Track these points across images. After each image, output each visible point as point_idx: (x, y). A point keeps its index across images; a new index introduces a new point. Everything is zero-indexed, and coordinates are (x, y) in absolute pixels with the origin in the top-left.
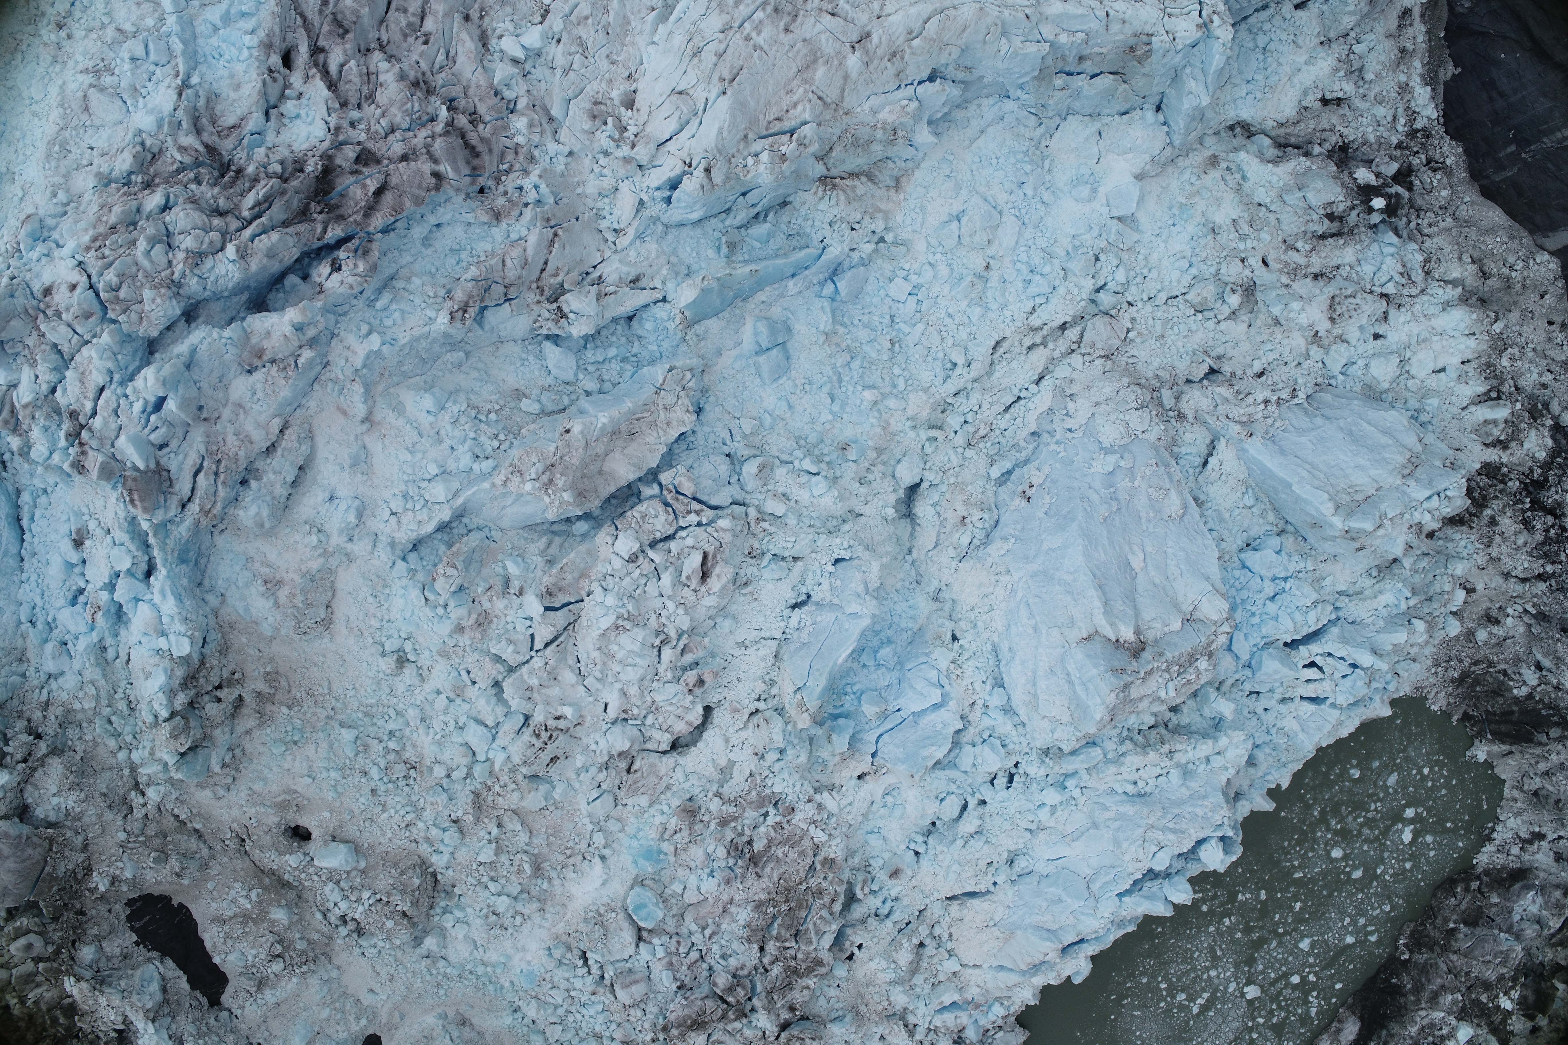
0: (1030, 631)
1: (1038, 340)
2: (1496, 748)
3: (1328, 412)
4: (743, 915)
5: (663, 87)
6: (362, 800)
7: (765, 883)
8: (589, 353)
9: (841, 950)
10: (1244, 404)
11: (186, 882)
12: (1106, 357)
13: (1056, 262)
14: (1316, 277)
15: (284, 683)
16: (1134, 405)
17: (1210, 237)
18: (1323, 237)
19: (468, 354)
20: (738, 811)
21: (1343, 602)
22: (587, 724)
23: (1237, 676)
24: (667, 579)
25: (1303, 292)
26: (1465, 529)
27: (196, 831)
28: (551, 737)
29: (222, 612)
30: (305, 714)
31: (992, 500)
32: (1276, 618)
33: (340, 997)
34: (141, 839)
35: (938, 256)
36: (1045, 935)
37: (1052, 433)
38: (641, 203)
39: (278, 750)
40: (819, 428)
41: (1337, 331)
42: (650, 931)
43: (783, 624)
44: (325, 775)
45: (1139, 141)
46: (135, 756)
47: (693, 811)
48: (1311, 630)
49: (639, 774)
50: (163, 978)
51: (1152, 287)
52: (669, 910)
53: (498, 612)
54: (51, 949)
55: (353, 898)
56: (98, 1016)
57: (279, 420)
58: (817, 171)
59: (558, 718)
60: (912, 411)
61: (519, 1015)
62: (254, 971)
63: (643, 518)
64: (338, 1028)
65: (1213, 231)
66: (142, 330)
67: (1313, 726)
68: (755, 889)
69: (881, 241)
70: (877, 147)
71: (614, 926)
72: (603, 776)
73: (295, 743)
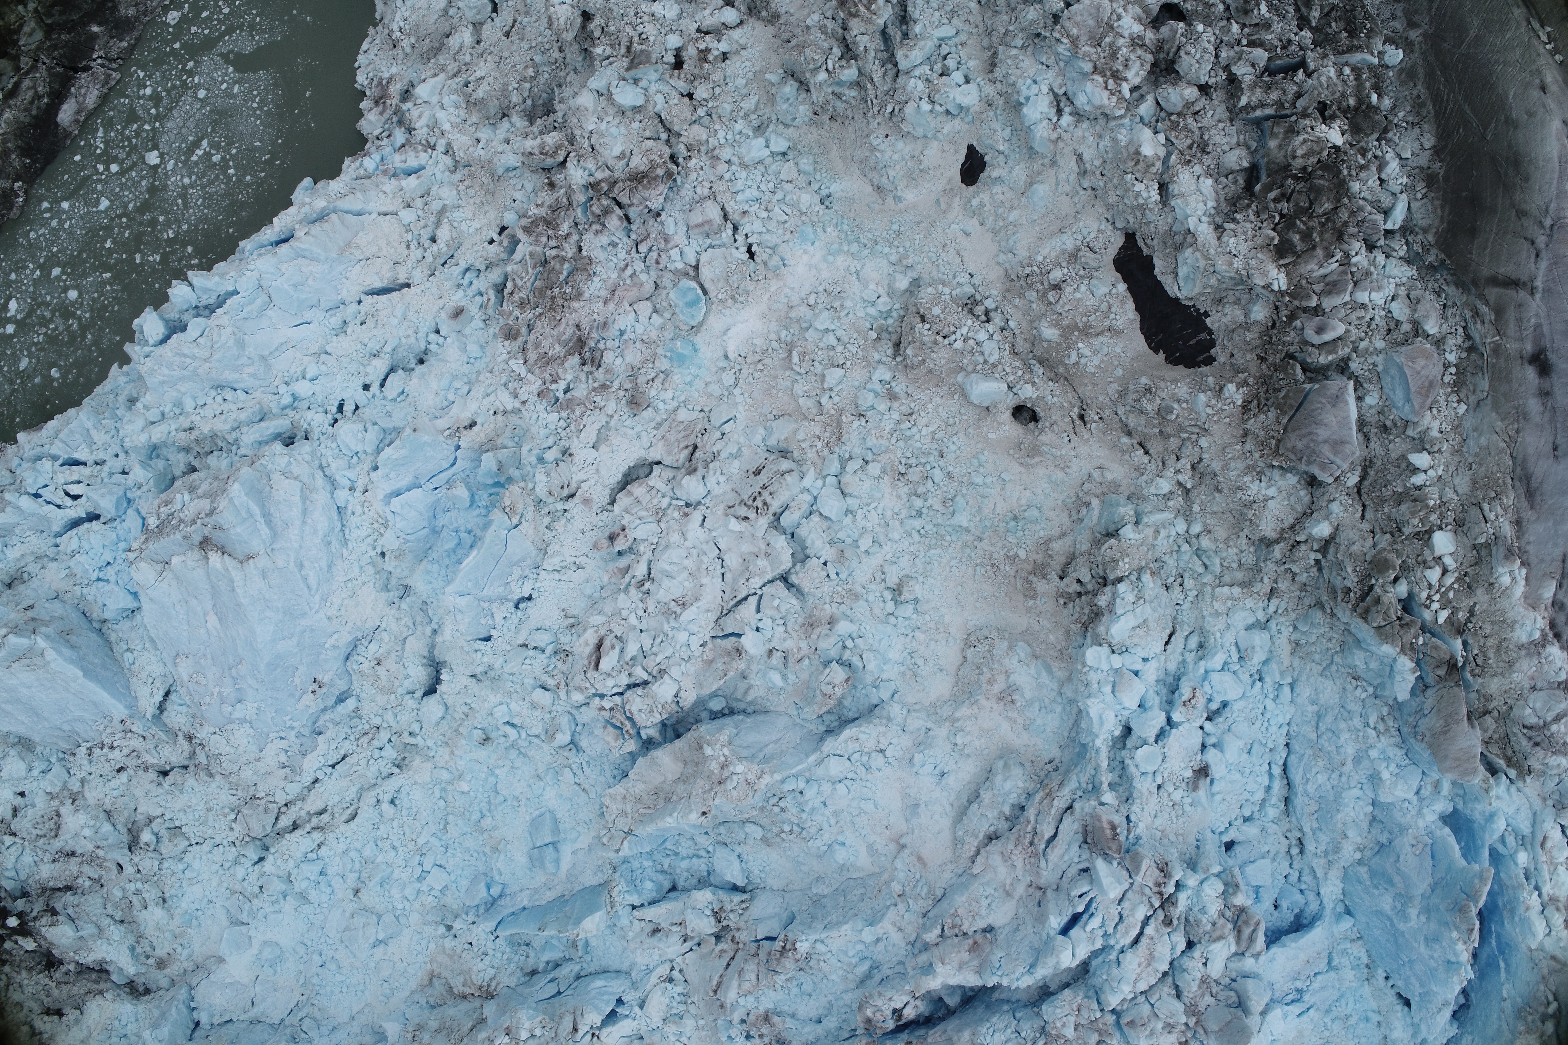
0: (306, 563)
1: (315, 821)
3: (59, 733)
4: (594, 287)
6: (954, 448)
7: (573, 319)
8: (704, 868)
9: (511, 236)
10: (131, 748)
11: (1144, 380)
12: (254, 797)
13: (297, 889)
14: (73, 854)
15: (1020, 585)
16: (223, 758)
17: (167, 895)
18: (68, 888)
19: (810, 886)
20: (592, 397)
21: (51, 552)
22: (722, 507)
23: (139, 493)
24: (632, 649)
25: (84, 843)
27: (1128, 433)
28: (755, 500)
29: (1064, 673)
30: (1004, 546)
31: (354, 677)
32: (104, 546)
33: (999, 231)
34: (1185, 436)
35: (400, 906)
37: (299, 735)
38: (641, 1007)
39: (1033, 513)
40: (508, 763)
41: (55, 803)
42: (687, 276)
43: (538, 585)
44: (988, 480)
45: (218, 994)
46: (1181, 527)
47: (634, 403)
48: (75, 531)
49: (682, 445)
50: (1175, 278)
51: (216, 856)
52: (667, 294)
53: (794, 635)
54: (1298, 323)
55: (971, 342)
56: (1249, 243)
57: (975, 871)
58: (490, 1009)
59: (746, 518)
60: (429, 765)
61: (824, 192)
62: (1082, 272)
63: (651, 711)
64: (1001, 197)
65: (164, 901)
66: (1079, 999)
67: (78, 436)
68: (584, 312)
69: (449, 928)
70: (433, 1024)
71: (720, 285)
72: (718, 446)
73: (1015, 518)
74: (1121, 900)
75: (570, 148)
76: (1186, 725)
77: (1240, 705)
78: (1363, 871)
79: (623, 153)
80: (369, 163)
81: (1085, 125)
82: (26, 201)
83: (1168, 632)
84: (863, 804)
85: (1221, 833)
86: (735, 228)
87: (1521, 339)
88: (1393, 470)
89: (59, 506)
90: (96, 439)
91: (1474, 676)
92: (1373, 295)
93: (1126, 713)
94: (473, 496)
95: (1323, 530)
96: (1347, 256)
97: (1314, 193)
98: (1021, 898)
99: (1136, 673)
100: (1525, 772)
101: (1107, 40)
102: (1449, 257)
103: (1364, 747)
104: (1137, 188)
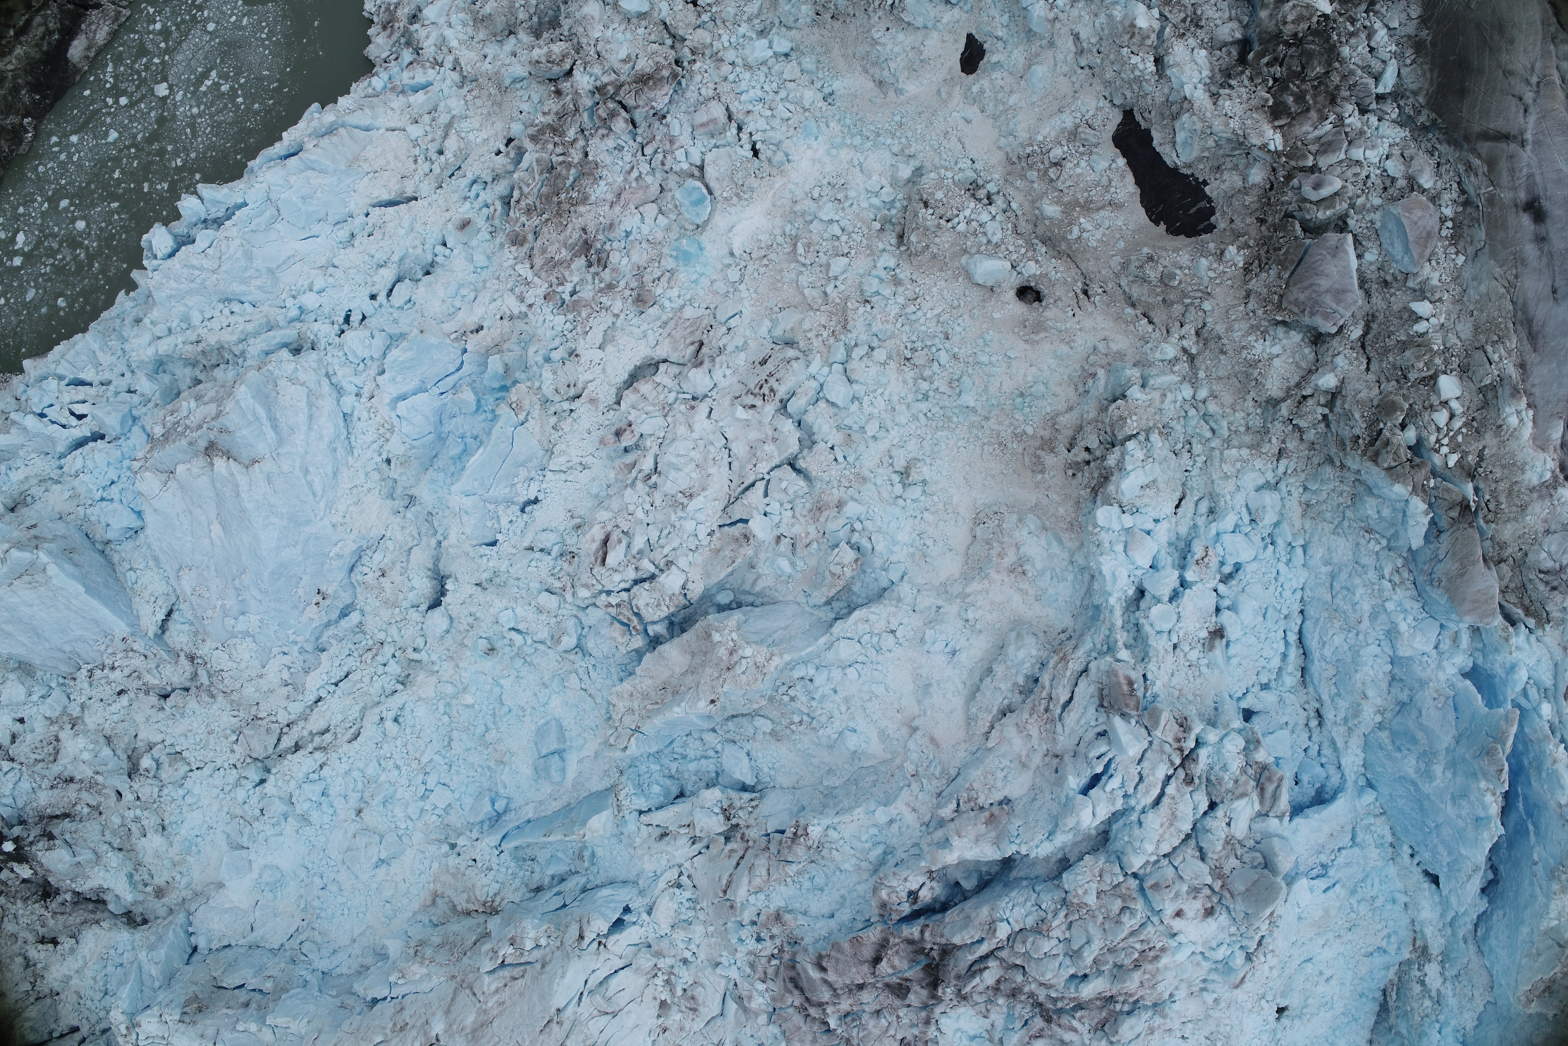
0: (311, 469)
1: (317, 740)
3: (60, 655)
4: (600, 191)
5: (628, 1020)
6: (959, 329)
7: (579, 223)
9: (518, 147)
10: (132, 668)
11: (1146, 250)
12: (256, 718)
13: (298, 811)
14: (72, 780)
15: (1027, 460)
16: (225, 675)
17: (166, 822)
18: (66, 815)
19: (821, 780)
20: (598, 299)
21: (55, 474)
22: (729, 397)
23: (144, 410)
24: (639, 542)
25: (83, 767)
27: (1132, 306)
28: (761, 388)
29: (1076, 543)
30: (1011, 424)
31: (358, 590)
32: (108, 465)
33: (999, 116)
34: (1188, 301)
35: (403, 826)
36: (315, 165)
37: (302, 651)
38: (649, 913)
39: (1040, 389)
40: (513, 672)
41: (54, 729)
42: (692, 176)
43: (544, 486)
44: (994, 359)
45: (216, 919)
46: (1186, 393)
47: (640, 301)
48: (80, 450)
49: (688, 341)
50: (1174, 146)
51: (217, 780)
52: (673, 196)
53: (802, 520)
54: (1295, 182)
55: (974, 224)
56: (1244, 106)
57: (990, 744)
58: (494, 923)
59: (753, 406)
60: (433, 679)
61: (827, 90)
62: (1081, 149)
63: (659, 605)
64: (1001, 83)
65: (164, 828)
66: (1100, 863)
67: (84, 358)
68: (590, 216)
69: (453, 846)
70: (436, 940)
71: (725, 183)
72: (724, 340)
73: (1022, 395)
74: (1140, 761)
75: (576, 57)
76: (1200, 585)
77: (1253, 567)
78: (1384, 735)
79: (629, 56)
80: (377, 82)
81: (1081, 4)
82: (35, 137)
83: (1178, 495)
84: (874, 688)
85: (1239, 699)
86: (740, 129)
87: (1515, 189)
88: (1395, 321)
89: (64, 426)
90: (102, 360)
91: (1487, 522)
92: (1369, 153)
93: (1139, 572)
94: (479, 401)
95: (1328, 381)
96: (1341, 118)
97: (1306, 58)
98: (1038, 768)
99: (1148, 533)
100: (1543, 618)
102: (1440, 115)
103: (1379, 601)
104: (1133, 61)
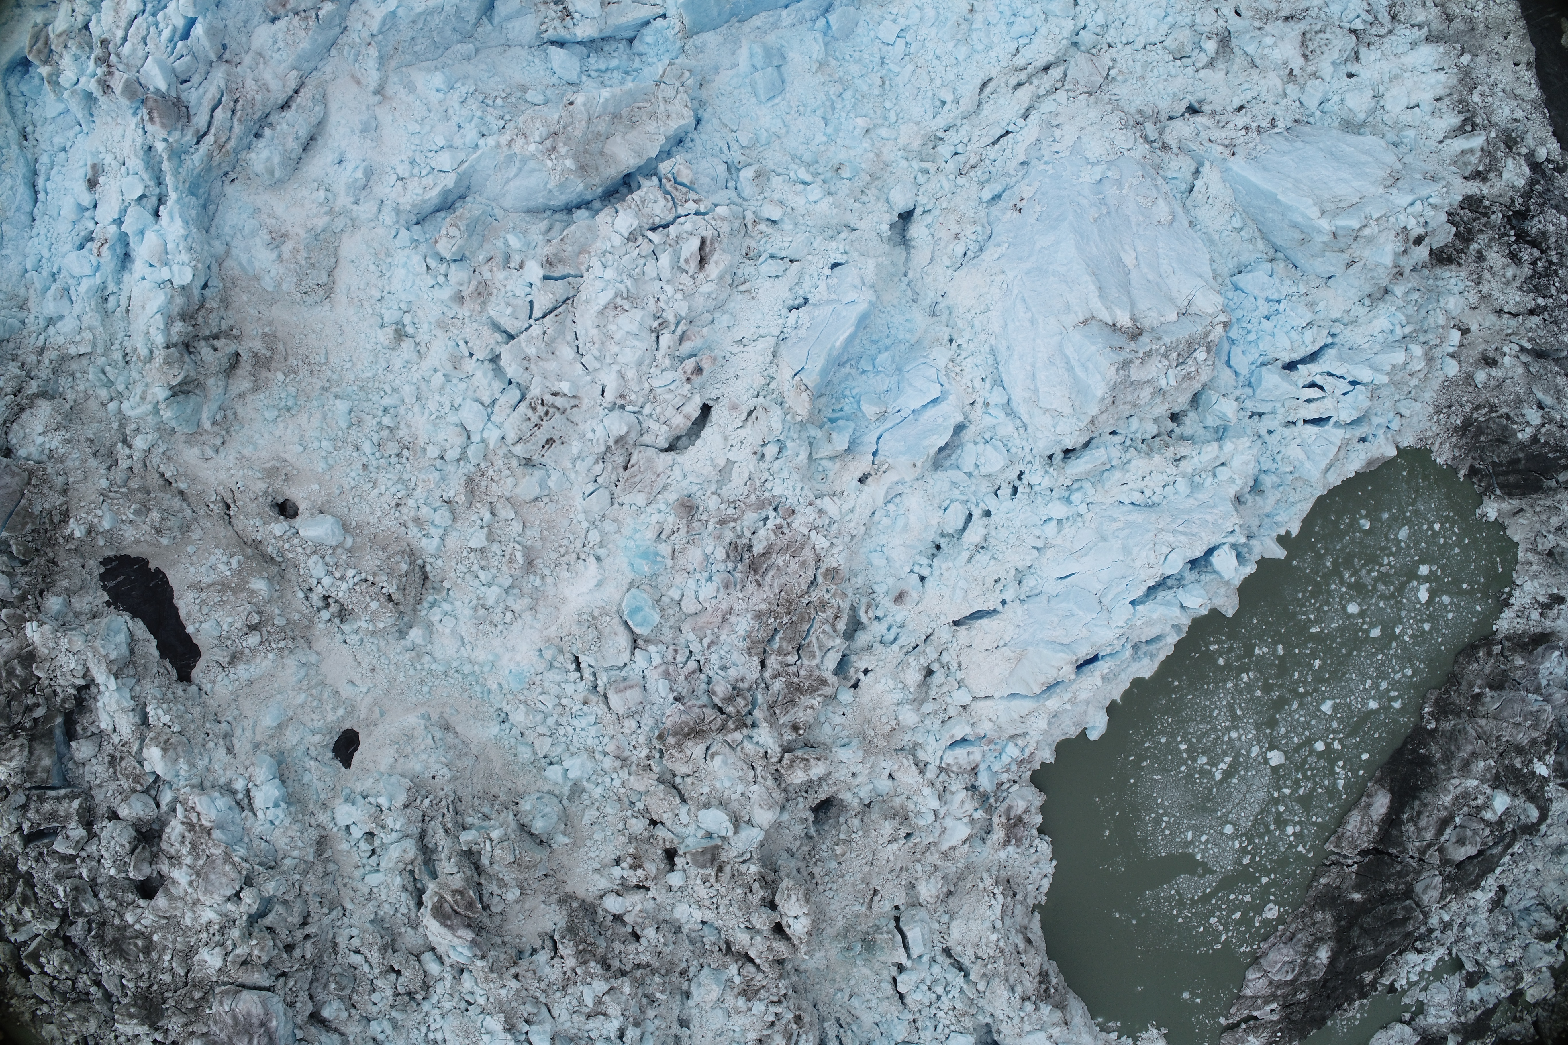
0: (1027, 324)
1: (1023, 76)
2: (1505, 506)
3: (1309, 140)
4: (743, 624)
6: (353, 474)
7: (765, 592)
8: (592, 60)
9: (845, 679)
10: (1225, 130)
11: (165, 541)
12: (1090, 94)
13: (1037, 6)
14: (1287, 19)
15: (281, 347)
16: (1118, 126)
19: (477, 51)
20: (737, 513)
21: (1338, 329)
22: (584, 407)
23: (1238, 392)
24: (665, 259)
25: (1275, 31)
26: (1453, 267)
27: (181, 493)
28: (547, 413)
29: (225, 264)
30: (300, 382)
31: (985, 220)
32: (1273, 335)
33: (317, 685)
34: (123, 490)
36: (1058, 648)
39: (270, 415)
40: (814, 149)
41: (1311, 69)
42: (646, 638)
43: (781, 321)
44: (316, 445)
46: (126, 406)
47: (691, 508)
48: (1309, 352)
49: (636, 469)
50: (131, 635)
51: (1129, 33)
52: (667, 621)
53: (498, 284)
54: (17, 593)
55: (337, 575)
56: (58, 664)
57: (296, 75)
59: (555, 394)
60: (903, 142)
61: (507, 725)
62: (229, 643)
63: (643, 202)
64: (314, 716)
67: (1318, 451)
68: (755, 599)
71: (608, 630)
72: (599, 469)
73: (288, 410)
74: (146, 58)
75: (778, 766)
76: (108, 224)
79: (712, 758)
81: (222, 781)
82: (1421, 709)
83: (130, 309)
84: (419, 129)
86: (594, 687)
89: (1330, 374)
90: (1298, 450)
93: (156, 227)
94: (859, 408)
98: (246, 53)
99: (150, 266)
101: (201, 862)
104: (168, 717)
